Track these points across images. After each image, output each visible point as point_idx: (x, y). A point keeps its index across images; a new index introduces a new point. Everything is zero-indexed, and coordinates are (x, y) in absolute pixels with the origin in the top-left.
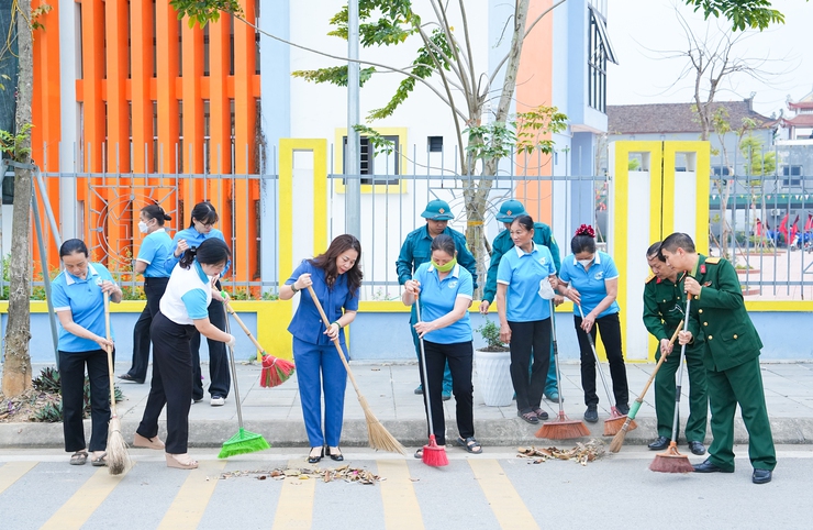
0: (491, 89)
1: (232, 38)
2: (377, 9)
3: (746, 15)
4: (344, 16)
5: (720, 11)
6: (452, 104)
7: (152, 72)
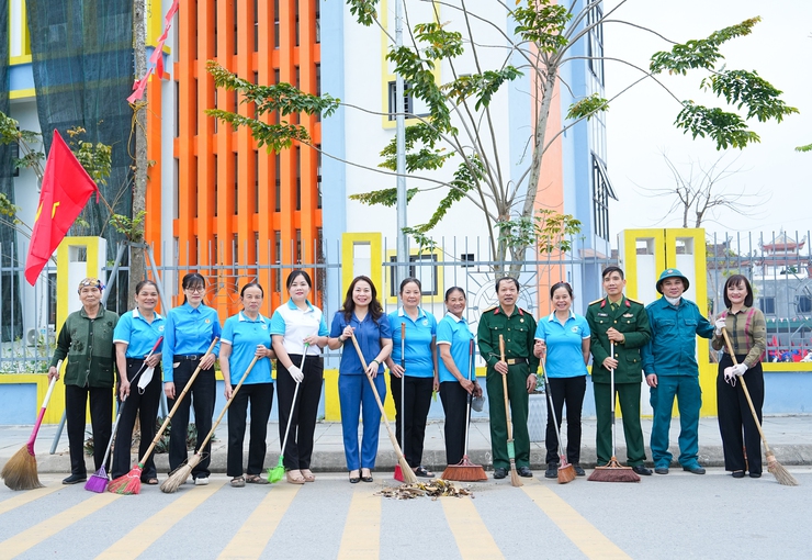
0: (517, 194)
1: (298, 180)
2: (420, 140)
3: (728, 136)
4: (393, 149)
5: (705, 133)
6: (486, 210)
7: (234, 211)
